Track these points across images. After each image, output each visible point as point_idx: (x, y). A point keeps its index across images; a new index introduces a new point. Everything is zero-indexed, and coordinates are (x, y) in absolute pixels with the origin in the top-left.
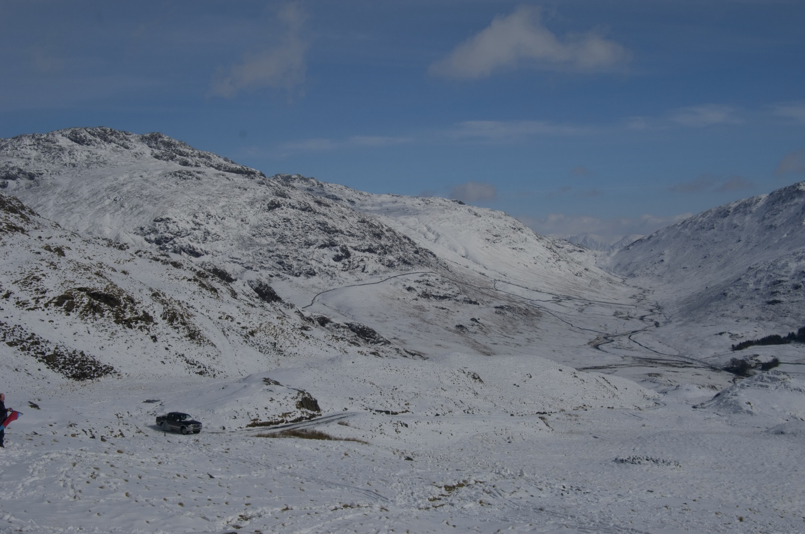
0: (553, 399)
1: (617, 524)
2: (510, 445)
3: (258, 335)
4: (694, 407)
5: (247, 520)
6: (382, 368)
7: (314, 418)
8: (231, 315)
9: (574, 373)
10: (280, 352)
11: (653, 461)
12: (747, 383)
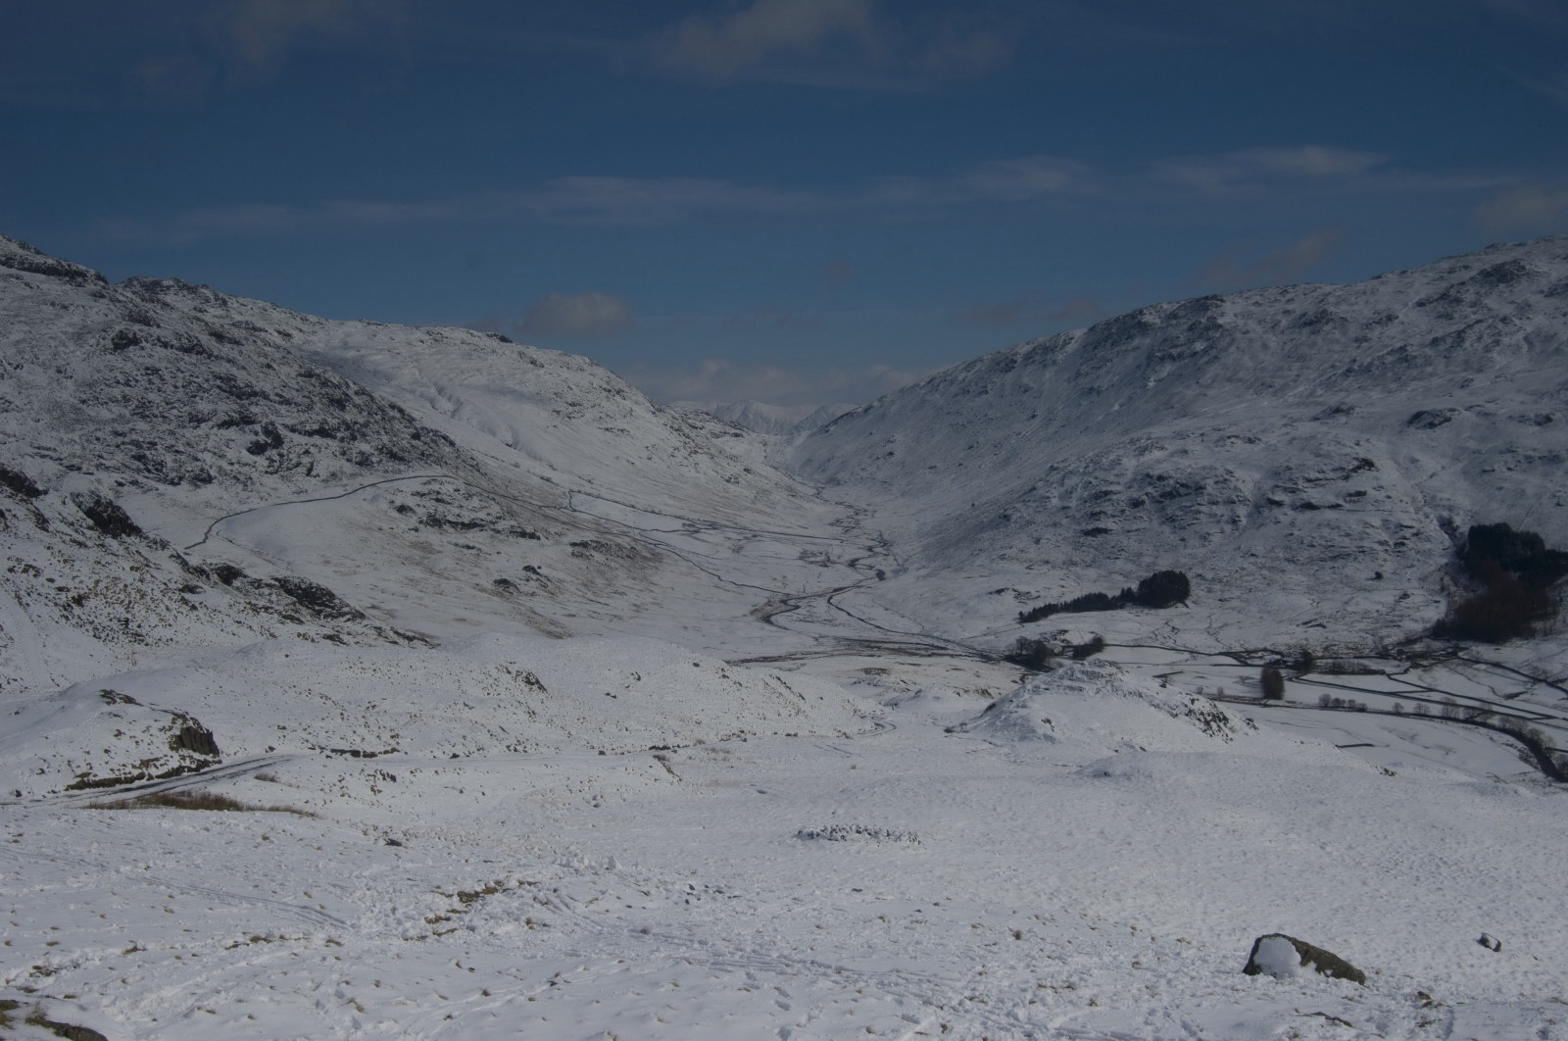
0: (682, 720)
1: (786, 952)
2: (597, 811)
3: (92, 603)
4: (948, 731)
5: (48, 974)
6: (347, 665)
7: (206, 769)
8: (34, 564)
9: (723, 670)
10: (138, 637)
11: (869, 834)
12: (1044, 683)
